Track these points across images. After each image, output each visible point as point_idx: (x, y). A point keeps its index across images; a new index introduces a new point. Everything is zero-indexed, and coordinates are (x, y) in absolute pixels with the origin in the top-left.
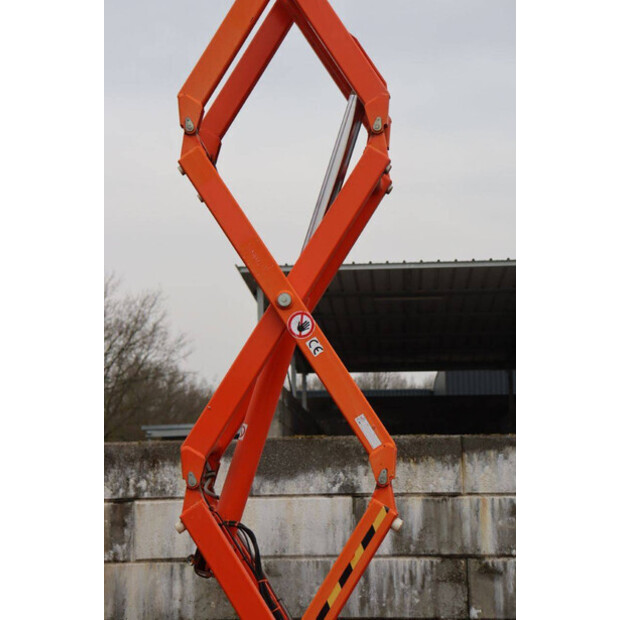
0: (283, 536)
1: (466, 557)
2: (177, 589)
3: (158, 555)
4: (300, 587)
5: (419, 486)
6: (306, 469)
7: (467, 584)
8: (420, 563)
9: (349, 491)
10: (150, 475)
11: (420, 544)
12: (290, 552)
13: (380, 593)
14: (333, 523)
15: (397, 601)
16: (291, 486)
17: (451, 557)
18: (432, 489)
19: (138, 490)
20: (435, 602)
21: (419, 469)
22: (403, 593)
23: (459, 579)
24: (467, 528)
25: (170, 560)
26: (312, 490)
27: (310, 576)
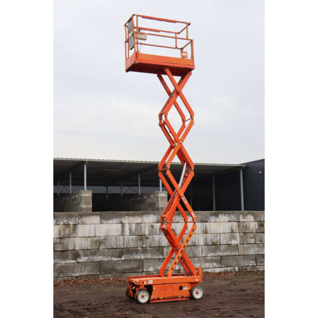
0: (108, 232)
1: (143, 235)
2: (87, 243)
3: (82, 236)
4: (111, 242)
5: (135, 222)
6: (113, 218)
7: (143, 240)
8: (134, 237)
9: (121, 223)
10: (81, 219)
11: (134, 233)
12: (109, 235)
13: (127, 243)
14: (118, 229)
15: (130, 244)
16: (110, 222)
17: (140, 235)
18: (137, 222)
19: (78, 223)
20: (137, 244)
21: (135, 218)
23: (141, 240)
24: (143, 230)
25: (85, 237)
26: (114, 222)
27: (113, 240)
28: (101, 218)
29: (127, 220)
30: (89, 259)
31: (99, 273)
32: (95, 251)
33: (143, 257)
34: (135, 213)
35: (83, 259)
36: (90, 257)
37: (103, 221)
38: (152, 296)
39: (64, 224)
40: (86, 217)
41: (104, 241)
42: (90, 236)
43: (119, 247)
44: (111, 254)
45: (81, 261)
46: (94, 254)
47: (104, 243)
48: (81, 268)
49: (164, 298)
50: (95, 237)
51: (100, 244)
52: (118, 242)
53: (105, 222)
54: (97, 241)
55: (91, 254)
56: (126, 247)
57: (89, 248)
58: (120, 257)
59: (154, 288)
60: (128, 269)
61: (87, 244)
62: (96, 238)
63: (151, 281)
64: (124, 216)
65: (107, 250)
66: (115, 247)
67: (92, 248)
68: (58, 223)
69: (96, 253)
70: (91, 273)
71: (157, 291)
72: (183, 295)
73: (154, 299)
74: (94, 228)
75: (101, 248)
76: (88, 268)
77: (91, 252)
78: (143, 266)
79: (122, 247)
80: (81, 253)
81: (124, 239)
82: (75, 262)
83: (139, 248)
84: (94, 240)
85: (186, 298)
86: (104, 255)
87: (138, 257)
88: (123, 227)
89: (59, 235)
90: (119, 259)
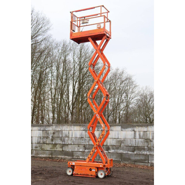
1: (148, 139)
3: (111, 138)
4: (128, 142)
5: (142, 130)
6: (128, 128)
7: (148, 142)
8: (142, 140)
9: (134, 131)
11: (142, 137)
12: (127, 138)
13: (137, 143)
14: (132, 134)
15: (139, 144)
16: (127, 130)
17: (146, 139)
18: (144, 130)
20: (144, 145)
21: (142, 128)
22: (140, 143)
23: (147, 142)
24: (148, 135)
26: (129, 130)
27: (129, 141)
28: (122, 127)
29: (137, 129)
30: (115, 151)
31: (120, 160)
32: (118, 147)
33: (148, 153)
34: (142, 125)
35: (112, 151)
36: (115, 150)
37: (122, 129)
38: (74, 172)
39: (102, 131)
40: (113, 127)
41: (123, 141)
42: (115, 138)
43: (132, 146)
44: (127, 150)
45: (110, 152)
46: (117, 148)
47: (123, 143)
48: (111, 156)
49: (80, 174)
50: (118, 138)
51: (121, 143)
52: (132, 143)
53: (124, 130)
54: (119, 141)
55: (116, 148)
56: (137, 146)
57: (115, 145)
58: (133, 151)
59: (75, 168)
60: (139, 160)
61: (114, 142)
62: (119, 140)
63: (74, 164)
64: (135, 126)
65: (125, 147)
66: (130, 145)
67: (117, 145)
68: (98, 130)
69: (119, 148)
70: (116, 159)
71: (77, 170)
72: (91, 174)
73: (75, 174)
74: (117, 133)
75: (122, 145)
76: (114, 156)
77: (116, 147)
78: (148, 159)
79: (134, 146)
80: (111, 147)
81: (136, 141)
82: (107, 152)
83: (146, 147)
84: (118, 140)
85: (94, 176)
86: (123, 149)
87: (145, 153)
88: (135, 133)
89: (99, 136)
90: (133, 153)
